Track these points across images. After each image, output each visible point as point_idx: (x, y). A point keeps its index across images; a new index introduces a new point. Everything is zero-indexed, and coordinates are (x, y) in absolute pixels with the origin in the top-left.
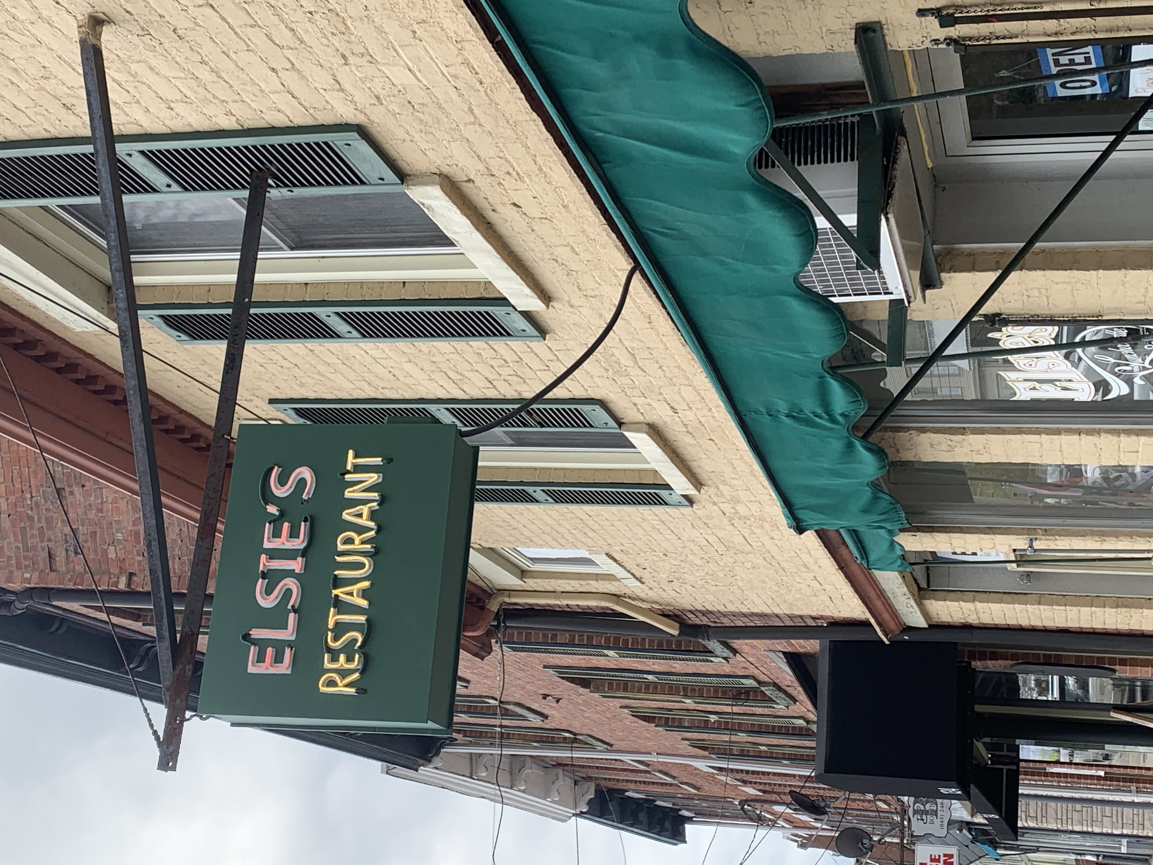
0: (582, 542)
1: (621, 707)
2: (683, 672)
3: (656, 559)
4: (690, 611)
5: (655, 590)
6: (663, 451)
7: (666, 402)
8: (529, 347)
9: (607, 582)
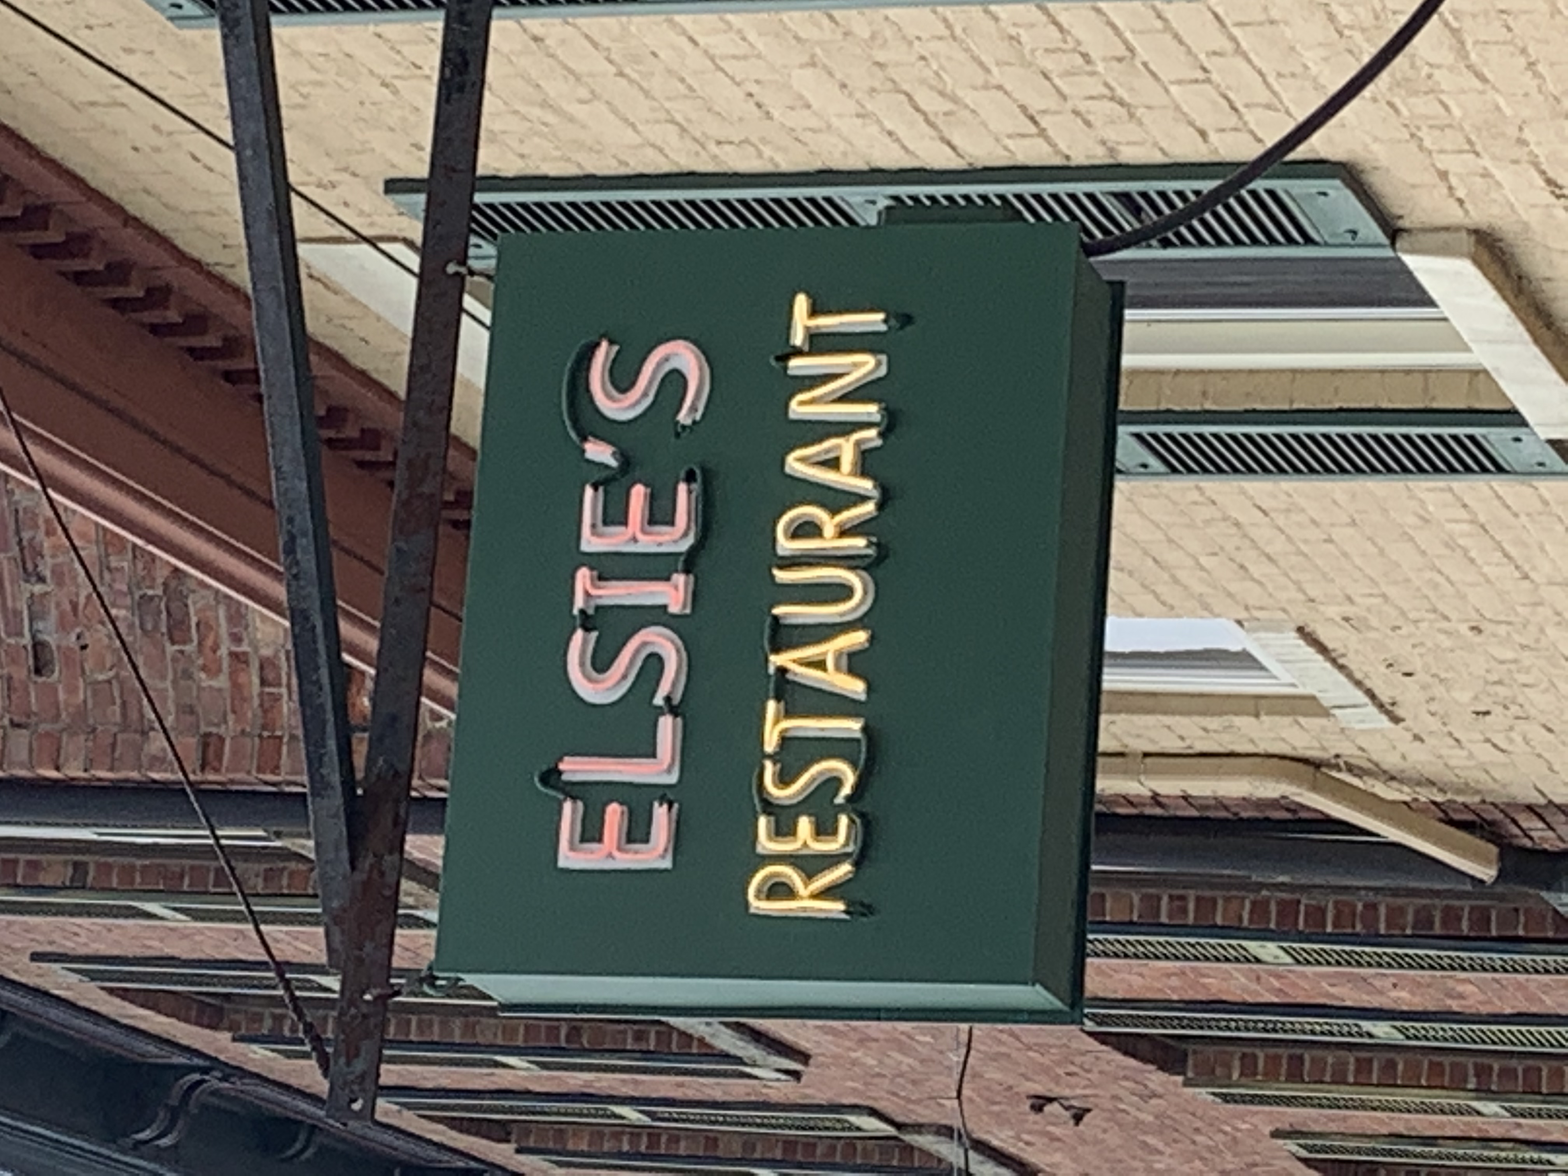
0: (1230, 595)
1: (1277, 1134)
2: (1485, 1010)
3: (1446, 642)
4: (1530, 808)
5: (1430, 741)
6: (1514, 308)
7: (1536, 165)
8: (1159, 16)
9: (1287, 720)
